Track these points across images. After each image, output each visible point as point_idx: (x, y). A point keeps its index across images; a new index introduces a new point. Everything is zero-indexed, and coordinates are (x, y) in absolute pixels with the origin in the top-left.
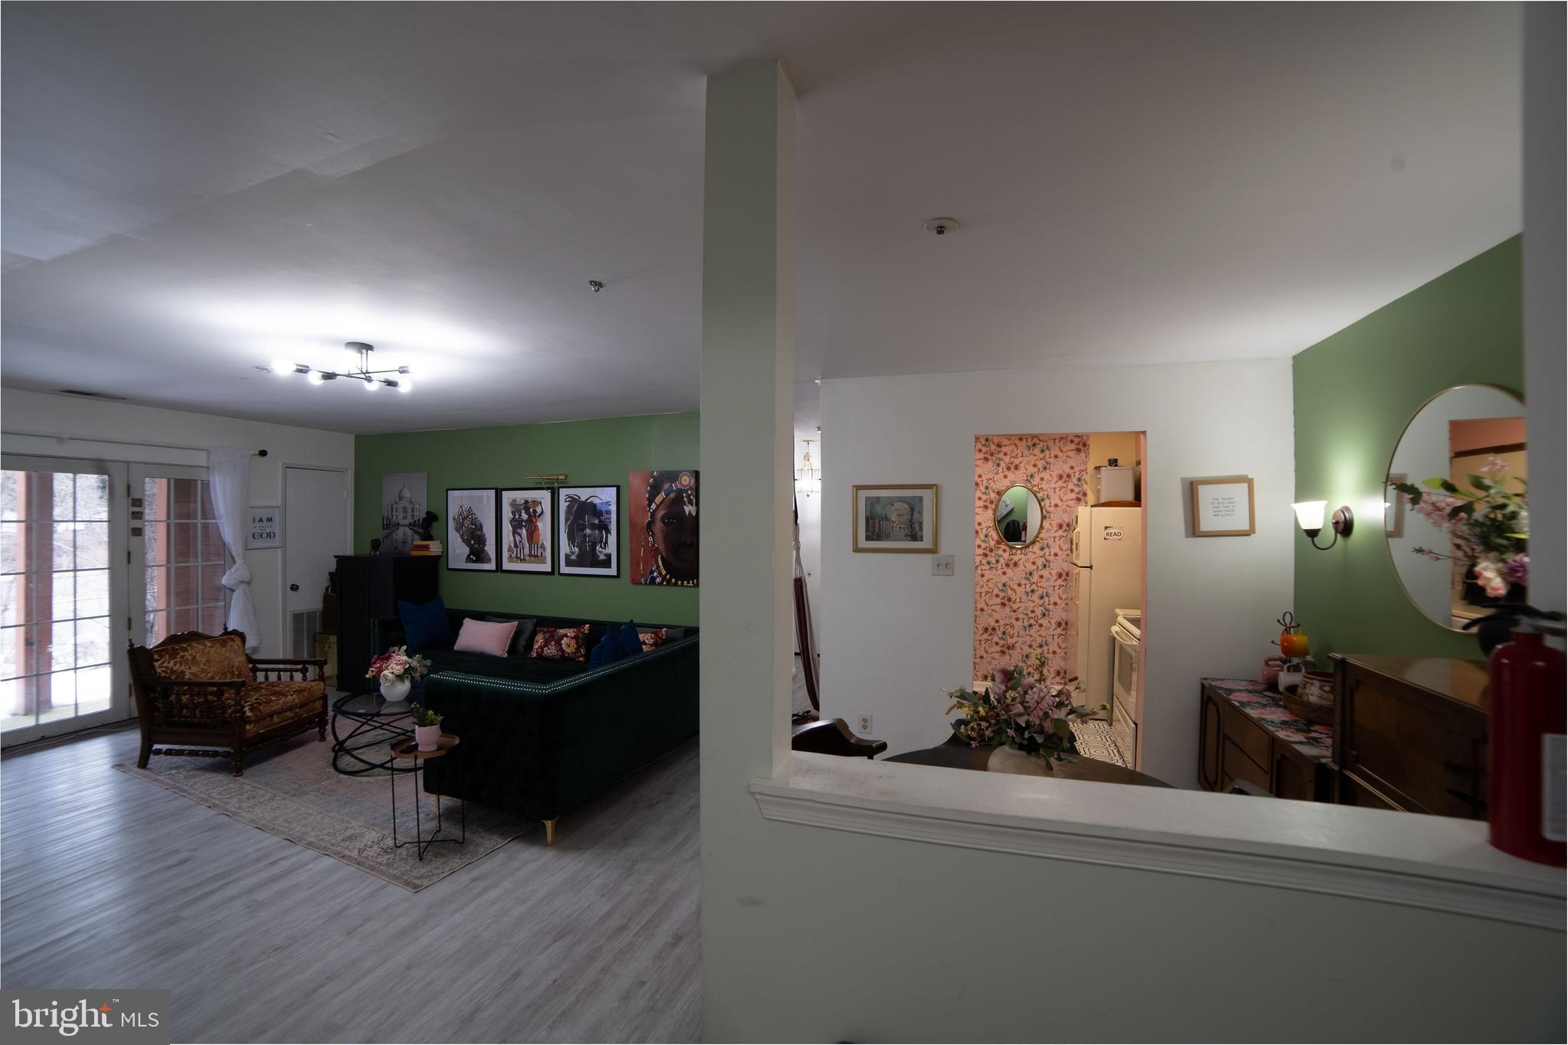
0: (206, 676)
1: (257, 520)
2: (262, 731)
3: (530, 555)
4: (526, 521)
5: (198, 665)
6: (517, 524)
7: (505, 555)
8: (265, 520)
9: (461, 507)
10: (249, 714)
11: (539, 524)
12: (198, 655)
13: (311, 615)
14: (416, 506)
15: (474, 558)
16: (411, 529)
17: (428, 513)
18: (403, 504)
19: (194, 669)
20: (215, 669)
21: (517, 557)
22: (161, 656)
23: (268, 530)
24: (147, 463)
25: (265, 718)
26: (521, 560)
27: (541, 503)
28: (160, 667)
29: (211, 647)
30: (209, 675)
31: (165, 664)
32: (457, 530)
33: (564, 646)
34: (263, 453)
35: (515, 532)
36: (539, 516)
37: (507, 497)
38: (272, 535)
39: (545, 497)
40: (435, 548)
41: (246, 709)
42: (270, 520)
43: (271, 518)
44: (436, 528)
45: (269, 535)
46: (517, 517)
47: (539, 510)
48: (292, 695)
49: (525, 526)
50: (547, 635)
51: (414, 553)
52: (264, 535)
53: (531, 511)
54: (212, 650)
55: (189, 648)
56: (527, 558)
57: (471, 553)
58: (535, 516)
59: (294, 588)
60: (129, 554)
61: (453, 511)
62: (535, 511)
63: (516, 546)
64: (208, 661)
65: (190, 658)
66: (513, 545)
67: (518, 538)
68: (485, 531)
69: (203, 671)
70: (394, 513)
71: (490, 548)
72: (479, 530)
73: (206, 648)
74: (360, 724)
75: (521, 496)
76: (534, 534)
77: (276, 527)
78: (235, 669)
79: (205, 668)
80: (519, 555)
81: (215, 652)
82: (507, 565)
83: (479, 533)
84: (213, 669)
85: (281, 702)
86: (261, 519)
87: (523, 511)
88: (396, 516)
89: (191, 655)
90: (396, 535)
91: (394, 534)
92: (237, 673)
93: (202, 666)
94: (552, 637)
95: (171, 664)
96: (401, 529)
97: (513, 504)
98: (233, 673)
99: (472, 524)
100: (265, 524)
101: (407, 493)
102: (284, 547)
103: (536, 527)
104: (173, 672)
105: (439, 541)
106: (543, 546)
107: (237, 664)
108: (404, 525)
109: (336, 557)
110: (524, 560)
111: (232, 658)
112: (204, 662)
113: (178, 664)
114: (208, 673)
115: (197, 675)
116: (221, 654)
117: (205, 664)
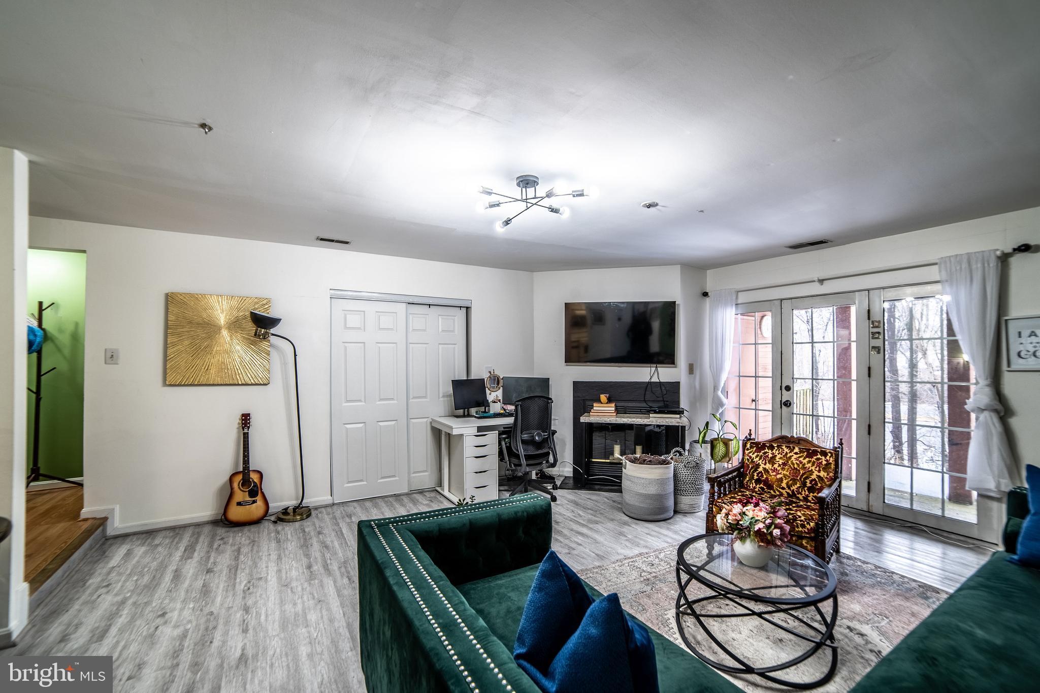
0: (776, 476)
5: (773, 464)
19: (768, 466)
20: (788, 473)
22: (751, 447)
28: (748, 455)
29: (796, 453)
30: (779, 476)
31: (751, 454)
54: (795, 456)
55: (776, 448)
60: (869, 368)
64: (784, 464)
65: (770, 455)
69: (775, 470)
73: (790, 452)
78: (808, 481)
79: (779, 468)
81: (796, 459)
84: (785, 472)
89: (773, 454)
93: (776, 466)
95: (754, 456)
98: (804, 484)
104: (753, 462)
107: (814, 477)
111: (812, 470)
112: (781, 463)
113: (758, 459)
114: (779, 474)
115: (768, 472)
116: (801, 462)
117: (779, 465)
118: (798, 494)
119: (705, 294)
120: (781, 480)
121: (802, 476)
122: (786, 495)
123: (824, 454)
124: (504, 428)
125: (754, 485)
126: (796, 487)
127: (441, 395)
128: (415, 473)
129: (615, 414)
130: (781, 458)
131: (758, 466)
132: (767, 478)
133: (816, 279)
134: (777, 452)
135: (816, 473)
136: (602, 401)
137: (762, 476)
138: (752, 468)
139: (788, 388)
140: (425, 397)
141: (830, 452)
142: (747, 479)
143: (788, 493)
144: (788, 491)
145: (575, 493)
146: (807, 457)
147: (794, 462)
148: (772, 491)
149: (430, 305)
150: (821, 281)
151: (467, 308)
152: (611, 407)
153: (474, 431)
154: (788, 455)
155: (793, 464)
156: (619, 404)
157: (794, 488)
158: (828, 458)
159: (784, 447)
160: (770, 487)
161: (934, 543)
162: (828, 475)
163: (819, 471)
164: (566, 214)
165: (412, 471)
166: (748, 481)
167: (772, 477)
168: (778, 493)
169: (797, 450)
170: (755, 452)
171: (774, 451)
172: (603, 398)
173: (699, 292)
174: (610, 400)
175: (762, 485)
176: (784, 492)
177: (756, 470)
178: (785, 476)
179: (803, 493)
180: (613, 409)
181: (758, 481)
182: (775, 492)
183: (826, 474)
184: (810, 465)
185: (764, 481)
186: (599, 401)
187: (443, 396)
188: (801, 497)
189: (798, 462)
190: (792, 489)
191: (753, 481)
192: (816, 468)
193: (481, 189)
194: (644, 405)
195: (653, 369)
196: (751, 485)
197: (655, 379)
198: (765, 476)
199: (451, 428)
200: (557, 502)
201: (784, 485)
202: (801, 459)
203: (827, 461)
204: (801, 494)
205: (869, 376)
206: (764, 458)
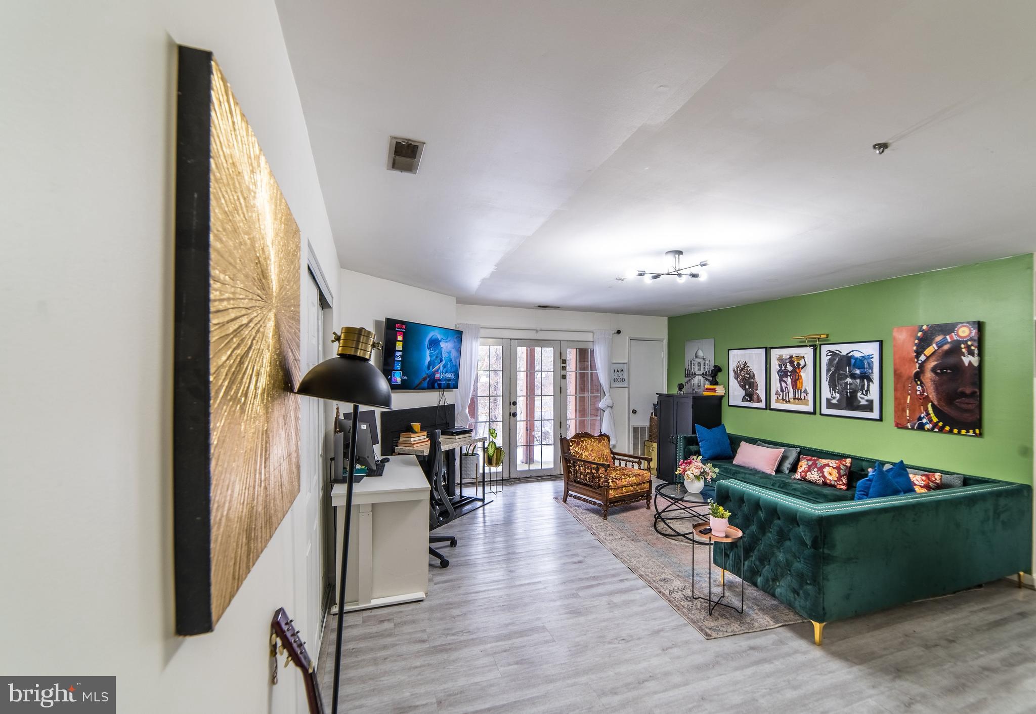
0: (591, 458)
1: (616, 371)
2: (617, 496)
3: (795, 398)
4: (791, 372)
5: (588, 452)
6: (783, 374)
7: (773, 397)
8: (620, 371)
9: (739, 362)
10: (611, 484)
11: (803, 374)
12: (588, 446)
13: (643, 429)
14: (707, 362)
15: (749, 399)
16: (704, 377)
17: (715, 366)
18: (698, 360)
19: (586, 454)
21: (783, 399)
22: (573, 444)
23: (621, 377)
24: (568, 341)
25: (619, 489)
26: (786, 402)
27: (804, 357)
28: (572, 450)
29: (594, 442)
30: (593, 458)
31: (574, 449)
32: (736, 378)
33: (826, 474)
34: (619, 332)
35: (781, 380)
36: (802, 368)
37: (775, 354)
38: (623, 380)
39: (808, 353)
40: (720, 390)
41: (610, 481)
42: (622, 371)
44: (720, 377)
45: (621, 380)
46: (783, 368)
47: (802, 363)
48: (633, 477)
49: (790, 376)
50: (810, 463)
51: (705, 394)
52: (619, 380)
53: (795, 363)
54: (595, 444)
55: (584, 442)
56: (792, 400)
57: (746, 395)
58: (799, 369)
59: (634, 412)
60: (561, 388)
61: (733, 365)
62: (799, 364)
63: (782, 391)
64: (592, 450)
65: (585, 447)
66: (779, 390)
67: (784, 385)
68: (757, 379)
69: (590, 456)
70: (693, 367)
71: (761, 392)
72: (752, 379)
73: (592, 442)
74: (670, 503)
75: (786, 353)
76: (798, 382)
77: (625, 376)
78: (605, 457)
79: (591, 454)
80: (784, 398)
81: (596, 446)
82: (774, 405)
83: (752, 380)
85: (627, 480)
86: (618, 370)
87: (788, 364)
88: (694, 368)
89: (585, 445)
90: (694, 381)
91: (692, 380)
92: (605, 459)
93: (590, 452)
94: (815, 464)
95: (577, 449)
96: (697, 377)
97: (780, 359)
99: (747, 374)
100: (620, 373)
101: (700, 353)
102: (629, 387)
103: (800, 377)
104: (577, 453)
105: (723, 386)
106: (805, 391)
107: (606, 453)
108: (699, 375)
109: (657, 394)
110: (789, 401)
113: (580, 450)
136: (417, 431)
139: (515, 403)
155: (596, 449)
170: (576, 446)
178: (595, 457)
180: (425, 437)
205: (561, 392)
206: (582, 448)
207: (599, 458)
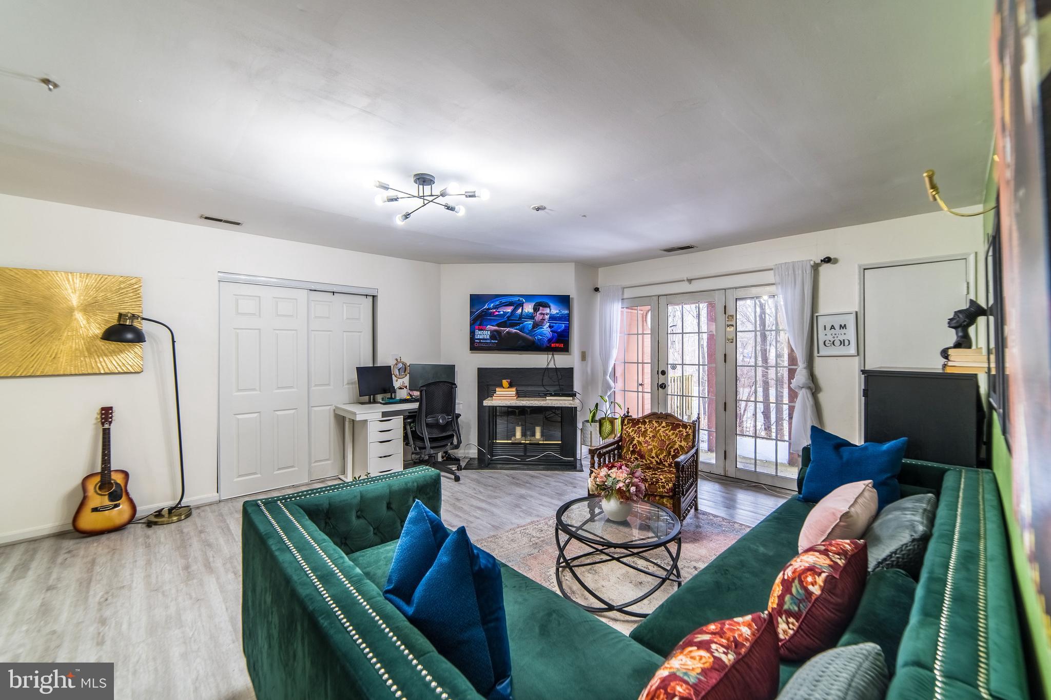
0: (647, 447)
1: (828, 327)
5: (645, 437)
8: (837, 327)
19: (641, 439)
23: (841, 338)
24: (735, 288)
25: (656, 495)
28: (625, 430)
29: (663, 427)
30: (649, 447)
31: (627, 429)
34: (827, 260)
38: (847, 343)
42: (843, 327)
43: (845, 325)
45: (842, 343)
52: (837, 343)
54: (663, 429)
55: (648, 423)
60: (725, 355)
64: (654, 437)
65: (643, 430)
69: (646, 442)
73: (659, 426)
77: (851, 335)
78: (672, 450)
79: (649, 441)
81: (663, 432)
84: (654, 444)
86: (833, 326)
89: (645, 428)
93: (647, 438)
95: (630, 431)
98: (669, 453)
100: (837, 331)
102: (861, 355)
104: (629, 435)
107: (676, 446)
109: (862, 370)
111: (675, 440)
112: (651, 436)
113: (633, 433)
114: (649, 445)
115: (641, 444)
116: (667, 435)
117: (650, 438)
118: (664, 462)
119: (597, 290)
120: (651, 450)
121: (668, 446)
122: (655, 463)
123: (685, 426)
124: (409, 413)
125: (630, 456)
126: (663, 455)
127: (346, 382)
128: (316, 462)
129: (515, 398)
130: (651, 432)
131: (633, 439)
132: (640, 449)
133: (685, 279)
134: (649, 426)
135: (678, 443)
136: (504, 386)
137: (636, 447)
138: (628, 441)
139: (663, 373)
140: (329, 385)
141: (689, 425)
142: (625, 451)
143: (657, 462)
144: (657, 459)
145: (479, 472)
146: (672, 429)
147: (662, 434)
148: (644, 460)
149: (333, 292)
150: (690, 281)
151: (373, 296)
152: (513, 392)
153: (379, 416)
154: (657, 429)
155: (661, 436)
156: (520, 389)
157: (661, 457)
158: (688, 430)
159: (654, 422)
160: (642, 457)
161: (769, 497)
162: (687, 444)
163: (681, 442)
164: (461, 212)
165: (313, 461)
166: (625, 452)
167: (644, 448)
168: (649, 462)
169: (664, 424)
170: (631, 427)
171: (646, 426)
172: (505, 383)
173: (593, 287)
174: (511, 386)
175: (636, 456)
176: (653, 460)
177: (631, 443)
178: (654, 446)
179: (668, 460)
181: (633, 452)
182: (646, 461)
183: (686, 444)
184: (674, 436)
185: (638, 452)
186: (501, 386)
187: (348, 384)
188: (666, 464)
189: (665, 435)
190: (659, 457)
191: (629, 452)
192: (678, 439)
193: (378, 184)
194: (542, 389)
195: (550, 356)
196: (628, 456)
197: (552, 366)
198: (638, 448)
199: (355, 414)
200: (461, 482)
201: (653, 455)
202: (667, 432)
203: (687, 432)
204: (667, 462)
205: (725, 362)
206: (638, 432)
207: (661, 450)
